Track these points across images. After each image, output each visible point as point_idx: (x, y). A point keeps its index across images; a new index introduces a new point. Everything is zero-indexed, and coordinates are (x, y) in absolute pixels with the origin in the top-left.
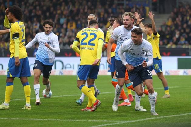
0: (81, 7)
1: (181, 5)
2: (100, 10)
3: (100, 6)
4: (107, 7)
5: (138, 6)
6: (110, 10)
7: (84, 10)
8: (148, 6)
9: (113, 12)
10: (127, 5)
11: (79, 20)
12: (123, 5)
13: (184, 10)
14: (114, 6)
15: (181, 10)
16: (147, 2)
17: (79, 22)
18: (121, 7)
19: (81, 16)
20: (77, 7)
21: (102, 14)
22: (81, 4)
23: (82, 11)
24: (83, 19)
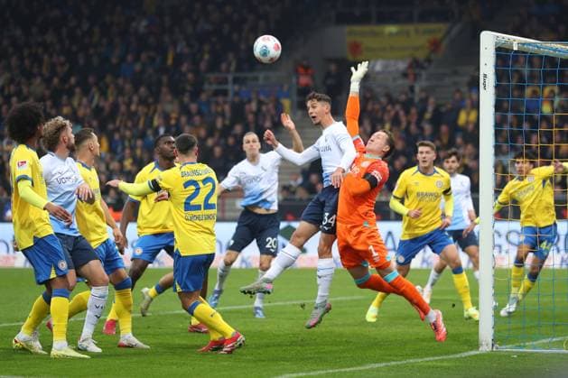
0: (120, 99)
1: (368, 95)
2: (169, 108)
3: (169, 97)
4: (186, 99)
5: (262, 98)
6: (193, 107)
7: (128, 105)
8: (287, 96)
9: (200, 113)
10: (236, 94)
11: (117, 130)
12: (225, 93)
13: (377, 107)
14: (203, 97)
15: (370, 107)
16: (286, 88)
17: (117, 136)
18: (220, 99)
19: (121, 122)
20: (111, 99)
21: (174, 115)
22: (120, 91)
23: (123, 108)
24: (126, 126)
